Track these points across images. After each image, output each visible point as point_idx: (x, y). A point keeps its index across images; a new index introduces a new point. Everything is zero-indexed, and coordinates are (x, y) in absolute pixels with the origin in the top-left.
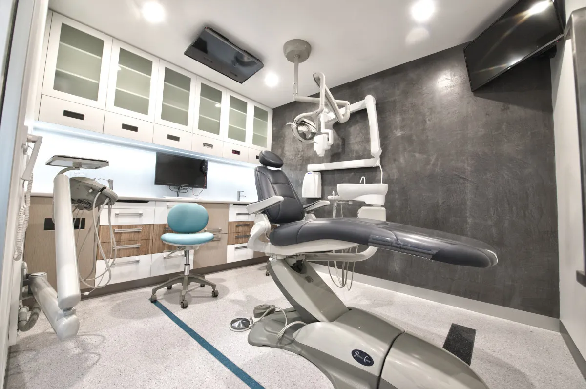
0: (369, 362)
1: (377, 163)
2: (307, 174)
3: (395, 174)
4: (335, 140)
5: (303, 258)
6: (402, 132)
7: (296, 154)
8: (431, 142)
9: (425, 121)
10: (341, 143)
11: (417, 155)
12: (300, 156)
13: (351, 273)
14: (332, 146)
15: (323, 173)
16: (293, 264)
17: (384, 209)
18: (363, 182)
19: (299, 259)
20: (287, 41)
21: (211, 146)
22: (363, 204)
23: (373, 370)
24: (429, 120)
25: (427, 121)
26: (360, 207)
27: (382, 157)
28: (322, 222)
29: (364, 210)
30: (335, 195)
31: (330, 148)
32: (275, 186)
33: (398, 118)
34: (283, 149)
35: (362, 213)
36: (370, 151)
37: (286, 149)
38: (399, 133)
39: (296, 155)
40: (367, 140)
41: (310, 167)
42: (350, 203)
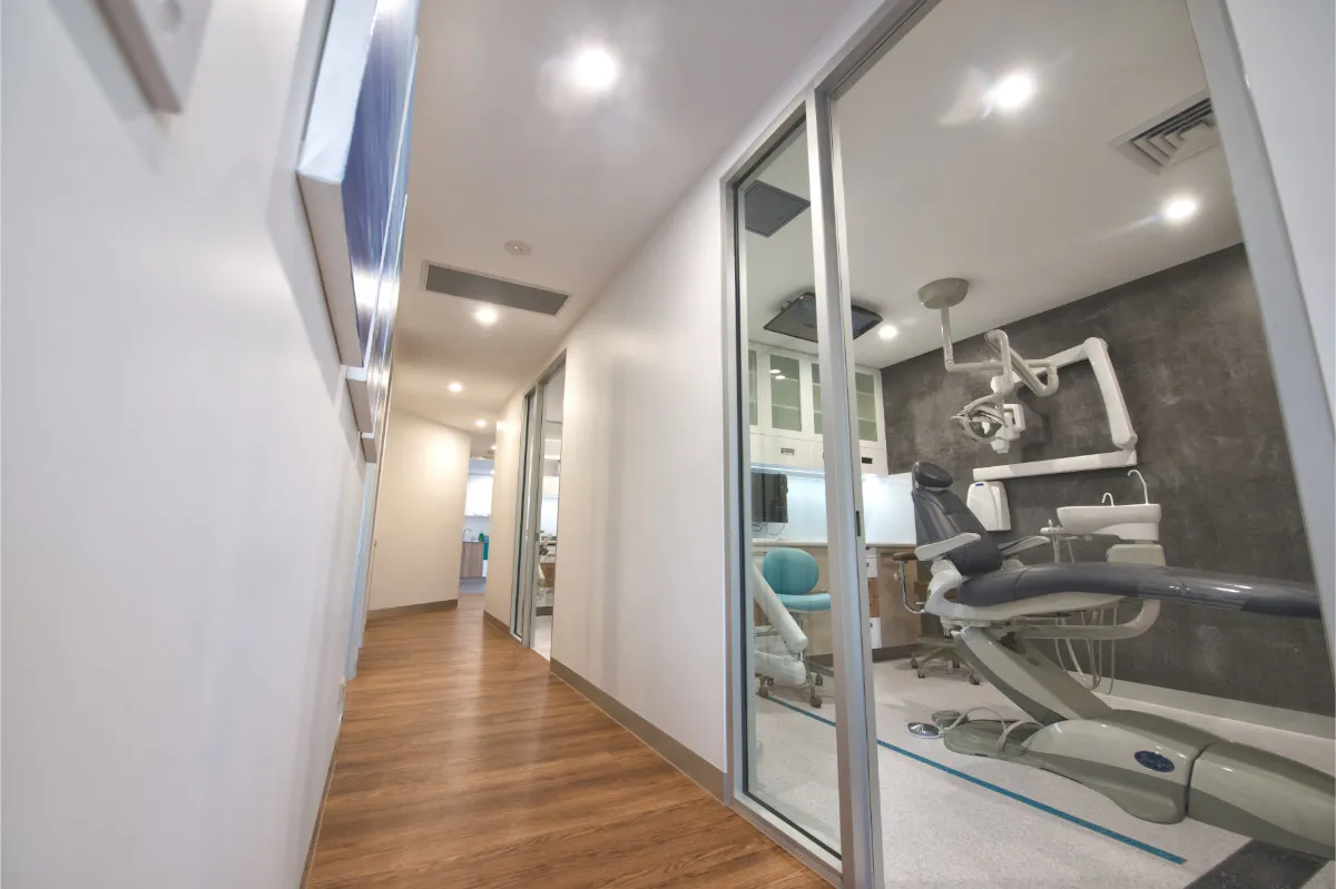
0: (1166, 765)
1: (1132, 459)
2: (972, 486)
3: (1175, 478)
4: (1027, 421)
5: (1014, 628)
6: (1178, 399)
7: (942, 450)
8: (1249, 412)
9: (1227, 374)
10: (1040, 424)
11: (1221, 440)
12: (951, 451)
13: (1109, 680)
14: (1023, 433)
15: (1007, 484)
16: (1002, 638)
17: (1159, 546)
18: (1108, 502)
19: (1010, 629)
20: (923, 284)
21: (791, 451)
22: (1116, 540)
23: (1177, 776)
24: (1236, 372)
25: (1232, 375)
26: (1110, 546)
27: (1140, 447)
28: (1037, 570)
29: (1118, 551)
30: (1054, 526)
31: (1018, 436)
32: (949, 516)
33: (1164, 373)
34: (912, 441)
35: (1114, 554)
36: (1110, 436)
37: (919, 440)
38: (1170, 400)
39: (944, 450)
40: (1100, 415)
41: (979, 473)
42: (1088, 538)
